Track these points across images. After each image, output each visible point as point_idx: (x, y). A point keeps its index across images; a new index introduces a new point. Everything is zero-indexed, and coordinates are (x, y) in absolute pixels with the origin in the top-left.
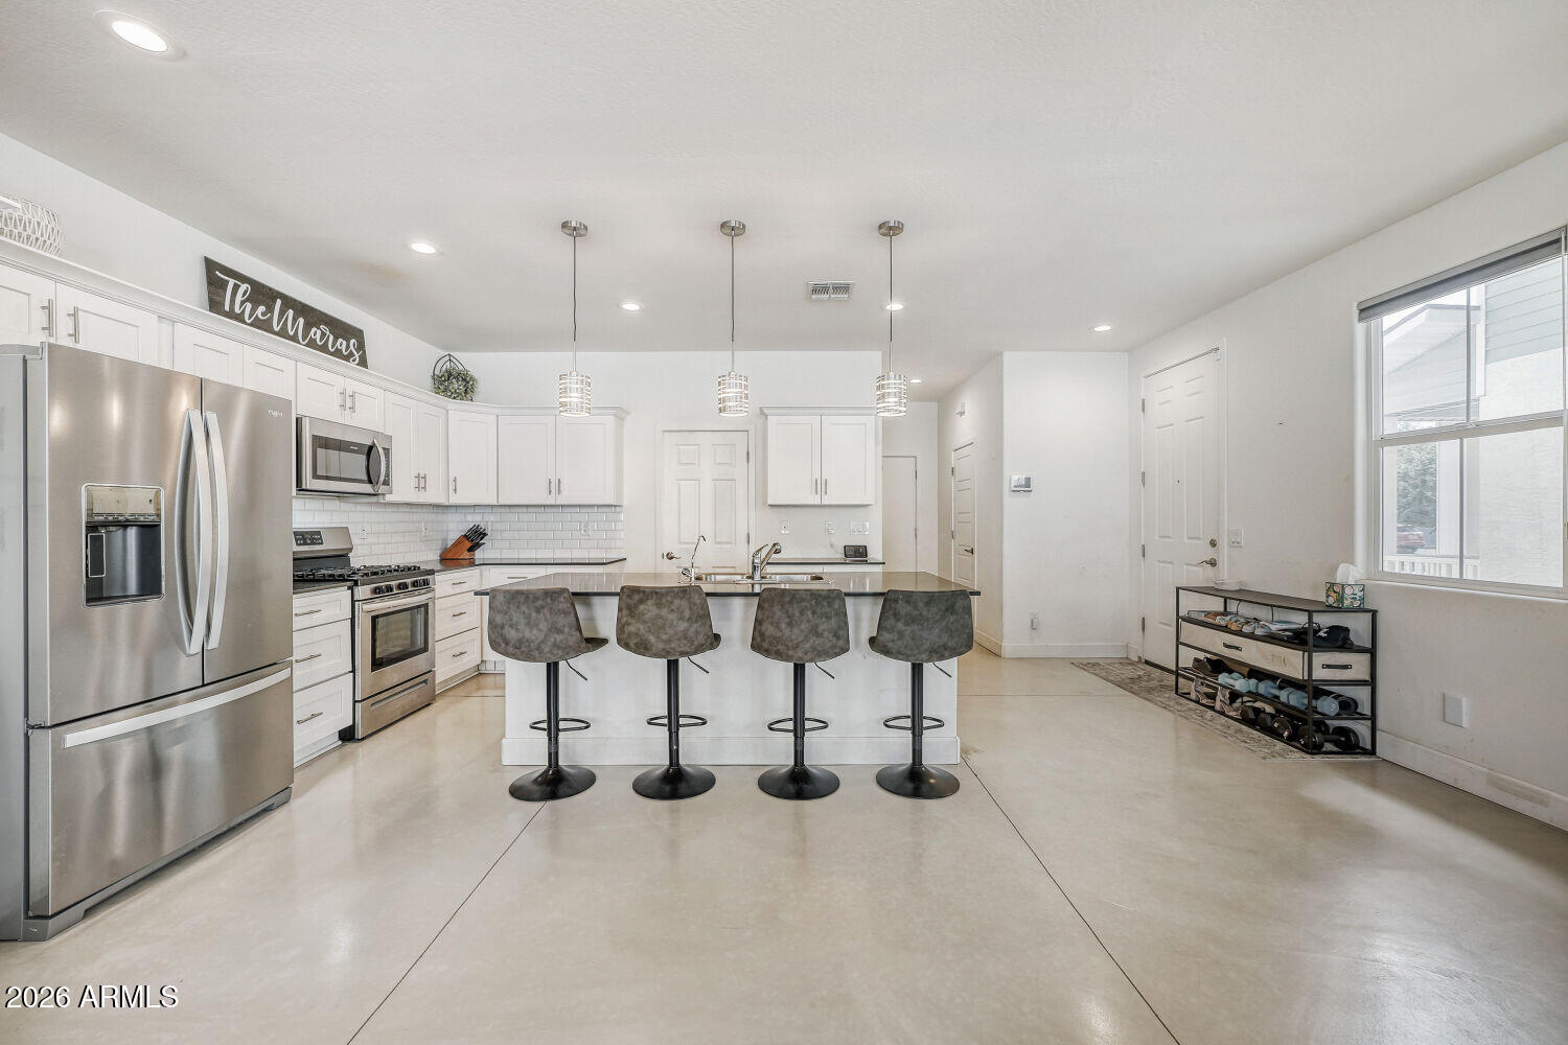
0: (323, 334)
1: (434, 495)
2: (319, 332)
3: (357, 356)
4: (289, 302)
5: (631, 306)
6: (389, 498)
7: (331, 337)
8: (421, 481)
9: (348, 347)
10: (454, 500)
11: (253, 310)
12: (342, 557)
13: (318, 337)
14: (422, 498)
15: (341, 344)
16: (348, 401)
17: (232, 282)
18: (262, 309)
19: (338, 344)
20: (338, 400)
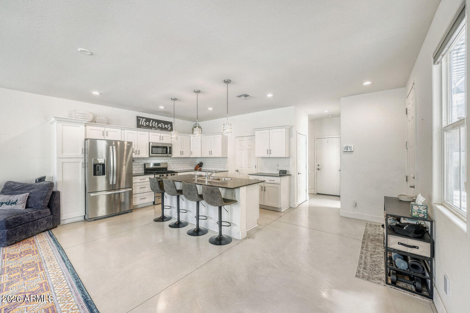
0: (162, 125)
1: (185, 155)
2: (161, 125)
3: (170, 128)
4: (154, 120)
5: (210, 109)
6: (172, 157)
7: (164, 125)
8: (182, 153)
9: (168, 126)
10: (192, 156)
11: (146, 123)
12: (166, 168)
13: (160, 125)
14: (182, 156)
15: (166, 126)
16: (161, 138)
17: (142, 119)
18: (148, 123)
19: (165, 126)
20: (159, 138)
